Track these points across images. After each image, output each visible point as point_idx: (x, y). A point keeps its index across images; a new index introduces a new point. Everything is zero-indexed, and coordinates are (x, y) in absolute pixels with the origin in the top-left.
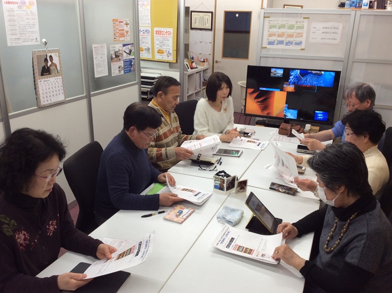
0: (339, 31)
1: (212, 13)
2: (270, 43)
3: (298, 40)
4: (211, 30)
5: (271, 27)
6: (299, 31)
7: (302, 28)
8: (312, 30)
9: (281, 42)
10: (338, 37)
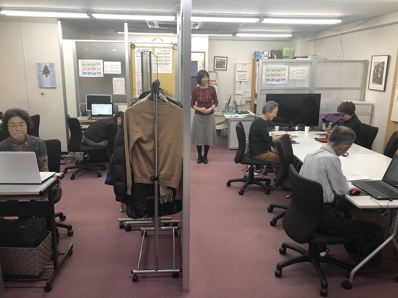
0: (306, 72)
2: (268, 80)
3: (283, 78)
5: (267, 71)
6: (284, 72)
7: (285, 70)
8: (290, 71)
9: (273, 80)
10: (306, 75)
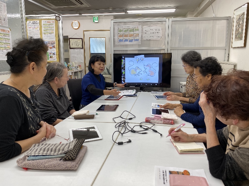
1: (82, 39)
2: (120, 41)
3: (136, 38)
4: (83, 48)
9: (126, 40)
